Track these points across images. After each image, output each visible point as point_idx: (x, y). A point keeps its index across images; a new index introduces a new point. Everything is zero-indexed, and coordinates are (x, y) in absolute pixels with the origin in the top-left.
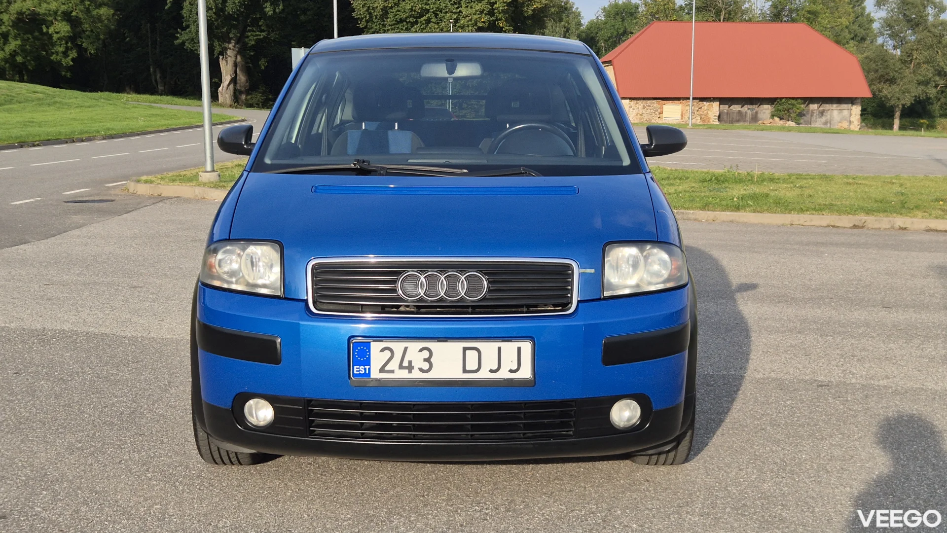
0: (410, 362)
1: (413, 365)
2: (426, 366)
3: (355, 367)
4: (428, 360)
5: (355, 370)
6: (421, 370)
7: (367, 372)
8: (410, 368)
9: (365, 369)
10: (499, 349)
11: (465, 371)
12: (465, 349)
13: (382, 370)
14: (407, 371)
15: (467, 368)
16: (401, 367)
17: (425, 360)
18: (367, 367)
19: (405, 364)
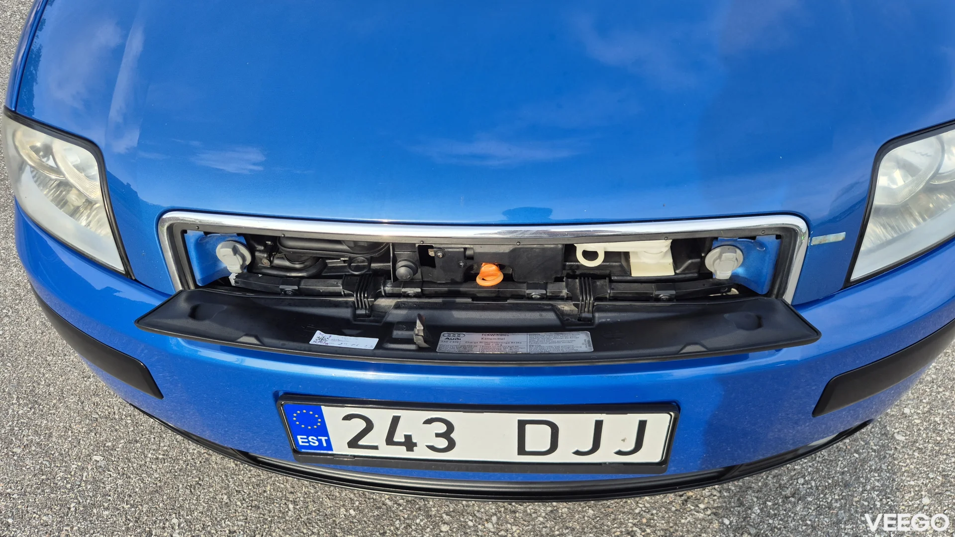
0: (408, 438)
1: (414, 440)
2: (443, 443)
3: (299, 437)
4: (447, 435)
5: (300, 441)
6: (432, 448)
7: (325, 445)
8: (409, 443)
9: (320, 441)
10: (599, 425)
11: (522, 450)
12: (522, 425)
13: (353, 444)
14: (404, 448)
15: (528, 449)
16: (390, 441)
17: (438, 435)
18: (323, 439)
19: (399, 437)
